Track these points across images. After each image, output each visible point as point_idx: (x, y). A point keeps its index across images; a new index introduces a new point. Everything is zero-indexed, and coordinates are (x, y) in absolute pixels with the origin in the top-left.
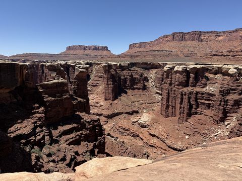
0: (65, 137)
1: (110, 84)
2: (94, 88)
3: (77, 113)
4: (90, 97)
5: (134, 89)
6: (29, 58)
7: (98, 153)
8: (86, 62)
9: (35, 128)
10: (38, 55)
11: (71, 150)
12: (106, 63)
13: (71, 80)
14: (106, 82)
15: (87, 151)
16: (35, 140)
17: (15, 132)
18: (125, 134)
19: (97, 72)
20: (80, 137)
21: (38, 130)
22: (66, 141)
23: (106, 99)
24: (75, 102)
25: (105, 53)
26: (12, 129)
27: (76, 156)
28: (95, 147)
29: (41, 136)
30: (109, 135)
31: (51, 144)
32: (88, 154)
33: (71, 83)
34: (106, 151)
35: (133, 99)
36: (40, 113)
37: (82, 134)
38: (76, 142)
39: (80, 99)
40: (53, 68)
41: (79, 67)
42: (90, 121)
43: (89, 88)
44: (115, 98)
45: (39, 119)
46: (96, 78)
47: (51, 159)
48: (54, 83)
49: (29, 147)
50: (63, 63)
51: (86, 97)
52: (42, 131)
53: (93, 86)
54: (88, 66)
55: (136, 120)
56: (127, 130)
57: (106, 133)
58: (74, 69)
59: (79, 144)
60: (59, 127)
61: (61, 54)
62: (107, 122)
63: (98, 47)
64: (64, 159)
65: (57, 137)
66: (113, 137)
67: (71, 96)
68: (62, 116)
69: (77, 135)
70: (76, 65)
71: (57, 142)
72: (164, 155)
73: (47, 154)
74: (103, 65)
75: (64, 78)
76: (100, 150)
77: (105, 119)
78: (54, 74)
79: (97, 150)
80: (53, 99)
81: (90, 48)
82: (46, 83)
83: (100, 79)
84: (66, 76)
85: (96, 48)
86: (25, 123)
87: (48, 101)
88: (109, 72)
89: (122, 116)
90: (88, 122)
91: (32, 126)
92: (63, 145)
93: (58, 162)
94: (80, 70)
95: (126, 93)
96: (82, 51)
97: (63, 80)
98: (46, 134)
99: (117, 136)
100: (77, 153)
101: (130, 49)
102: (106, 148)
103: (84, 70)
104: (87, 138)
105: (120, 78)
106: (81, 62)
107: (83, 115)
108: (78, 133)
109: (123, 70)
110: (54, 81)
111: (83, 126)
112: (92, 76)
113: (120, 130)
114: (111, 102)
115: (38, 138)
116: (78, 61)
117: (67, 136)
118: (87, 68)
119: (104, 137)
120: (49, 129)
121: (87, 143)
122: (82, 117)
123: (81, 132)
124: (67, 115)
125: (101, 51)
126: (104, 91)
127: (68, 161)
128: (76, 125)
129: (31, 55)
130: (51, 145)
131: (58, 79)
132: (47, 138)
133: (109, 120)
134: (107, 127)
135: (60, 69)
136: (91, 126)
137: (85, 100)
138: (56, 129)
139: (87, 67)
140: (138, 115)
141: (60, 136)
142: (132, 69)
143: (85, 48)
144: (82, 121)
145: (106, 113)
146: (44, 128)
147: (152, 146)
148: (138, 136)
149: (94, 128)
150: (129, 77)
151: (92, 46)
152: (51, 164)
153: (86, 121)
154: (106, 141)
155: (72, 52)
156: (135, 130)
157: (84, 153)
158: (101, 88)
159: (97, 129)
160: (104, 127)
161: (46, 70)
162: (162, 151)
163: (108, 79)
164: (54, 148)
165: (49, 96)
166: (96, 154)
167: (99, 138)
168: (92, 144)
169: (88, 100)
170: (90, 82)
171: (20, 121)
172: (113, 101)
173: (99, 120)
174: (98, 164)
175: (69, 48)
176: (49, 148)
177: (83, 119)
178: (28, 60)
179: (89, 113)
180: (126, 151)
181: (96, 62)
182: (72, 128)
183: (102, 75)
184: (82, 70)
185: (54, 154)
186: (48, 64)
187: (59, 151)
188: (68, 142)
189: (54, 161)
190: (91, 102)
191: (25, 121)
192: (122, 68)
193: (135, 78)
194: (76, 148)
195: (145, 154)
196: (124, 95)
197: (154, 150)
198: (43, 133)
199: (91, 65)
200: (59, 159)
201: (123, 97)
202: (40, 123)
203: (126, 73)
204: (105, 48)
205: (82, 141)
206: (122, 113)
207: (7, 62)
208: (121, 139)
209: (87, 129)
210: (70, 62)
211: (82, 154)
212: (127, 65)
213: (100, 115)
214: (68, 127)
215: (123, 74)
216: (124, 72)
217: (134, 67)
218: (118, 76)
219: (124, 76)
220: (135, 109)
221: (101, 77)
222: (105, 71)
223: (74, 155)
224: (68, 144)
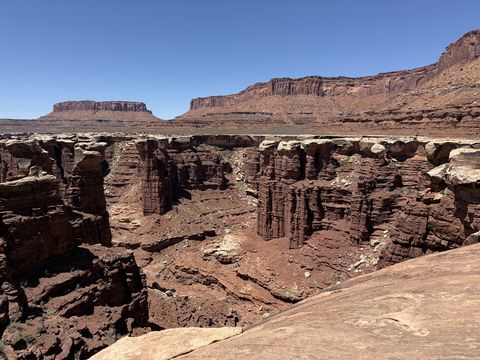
0: (56, 301)
1: (155, 180)
2: (119, 190)
3: (83, 246)
4: (112, 210)
5: (204, 188)
7: (134, 325)
8: (99, 135)
11: (72, 326)
12: (143, 137)
13: (66, 175)
14: (145, 178)
15: (109, 326)
18: (189, 281)
19: (125, 155)
20: (91, 296)
22: (61, 308)
23: (146, 213)
24: (76, 223)
25: (139, 116)
27: (85, 339)
28: (125, 314)
30: (155, 286)
31: (22, 320)
32: (112, 330)
33: (65, 181)
34: (151, 320)
35: (203, 207)
37: (95, 290)
38: (84, 309)
39: (87, 216)
40: (21, 151)
41: (83, 147)
42: (111, 260)
43: (107, 192)
44: (166, 208)
46: (123, 170)
47: (24, 352)
48: (26, 184)
50: (47, 138)
51: (100, 208)
53: (116, 186)
54: (104, 144)
55: (210, 250)
56: (194, 273)
57: (149, 283)
58: (73, 151)
59: (90, 312)
60: (41, 280)
61: (42, 120)
62: (151, 259)
63: (126, 105)
64: (55, 350)
65: (38, 303)
66: (164, 290)
67: (68, 209)
68: (47, 256)
69: (85, 294)
70: (77, 142)
71: (38, 312)
72: (267, 315)
73: (14, 342)
74: (136, 141)
75: (50, 172)
76: (137, 318)
77: (146, 254)
78: (26, 164)
79: (130, 321)
80: (26, 218)
81: (107, 106)
82: (7, 183)
83: (131, 171)
84: (54, 167)
85: (120, 107)
87: (13, 224)
88: (151, 155)
89: (182, 245)
90: (109, 263)
92: (53, 317)
93: (42, 357)
94: (86, 152)
95: (189, 197)
96: (91, 112)
97: (48, 177)
98: (10, 298)
99: (172, 287)
100: (86, 333)
101: (191, 108)
102: (150, 314)
103: (96, 153)
104: (107, 299)
105: (174, 167)
106: (87, 135)
107: (96, 249)
108: (87, 289)
109: (180, 150)
110: (26, 179)
111: (98, 273)
112: (114, 166)
113: (179, 273)
114: (157, 216)
116: (80, 134)
117: (62, 298)
118: (101, 149)
119: (146, 293)
120: (17, 287)
121: (107, 308)
122: (95, 254)
123: (92, 286)
124: (60, 252)
125: (131, 113)
126: (141, 195)
127: (65, 352)
128: (81, 272)
130: (23, 322)
131: (36, 174)
132: (13, 307)
133: (155, 256)
134: (150, 272)
135: (39, 153)
136: (116, 270)
137: (99, 217)
138: (35, 284)
139: (101, 147)
140: (215, 239)
141: (45, 299)
142: (199, 148)
143: (96, 107)
144: (94, 262)
145: (146, 240)
146: (4, 286)
147: (244, 299)
148: (216, 281)
149: (122, 273)
150: (193, 164)
151: (111, 103)
153: (104, 263)
154: (149, 299)
155: (66, 115)
156: (209, 270)
157: (103, 330)
158: (134, 190)
159: (129, 277)
160: (145, 271)
161: (6, 156)
162: (263, 306)
163: (149, 171)
164: (32, 327)
165: (16, 212)
166: (129, 329)
167: (133, 295)
168: (120, 309)
169: (106, 216)
170: (109, 178)
172: (161, 214)
173: (132, 256)
175: (59, 108)
176: (19, 329)
177: (97, 257)
179: (110, 245)
180: (193, 314)
181: (122, 134)
182: (73, 278)
183: (136, 161)
184: (91, 152)
185: (32, 341)
186: (10, 142)
187: (45, 332)
188: (64, 311)
189: (32, 357)
190: (113, 220)
192: (178, 146)
193: (206, 166)
194: (83, 322)
195: (232, 317)
196: (186, 201)
197: (249, 305)
198: (4, 295)
199: (110, 141)
200: (44, 351)
201: (184, 206)
203: (186, 157)
204: (141, 107)
205: (97, 304)
206: (182, 239)
208: (182, 292)
209: (106, 279)
210: (62, 137)
211: (98, 333)
212: (188, 140)
213: (135, 246)
214: (62, 278)
215: (180, 160)
216: (184, 155)
217: (203, 145)
218: (172, 163)
219: (183, 163)
220: (209, 228)
221: (134, 167)
222: (143, 154)
223: (79, 338)
224: (64, 316)
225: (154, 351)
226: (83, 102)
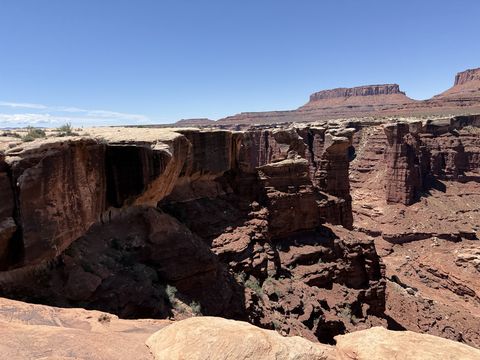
0: (302, 269)
1: (402, 168)
2: (364, 176)
3: (326, 225)
4: (354, 194)
5: (465, 180)
6: (246, 121)
7: (369, 312)
8: (348, 121)
9: (252, 243)
10: (260, 116)
11: (313, 295)
12: (394, 121)
13: (316, 159)
14: (392, 164)
15: (345, 305)
16: (251, 264)
17: (222, 245)
18: (436, 285)
19: (372, 141)
20: (331, 273)
21: (257, 247)
22: (305, 276)
23: (389, 201)
24: (322, 203)
25: (392, 98)
26: (218, 241)
27: (323, 310)
28: (362, 298)
29: (262, 259)
30: (394, 279)
31: (277, 277)
32: (347, 310)
33: (315, 164)
34: (387, 312)
35: (461, 203)
36: (260, 218)
37: (335, 267)
38: (324, 283)
39: (331, 198)
40: (284, 138)
41: (333, 133)
42: (352, 243)
43: (351, 176)
44: (413, 199)
45: (259, 229)
46: (369, 155)
47: (276, 304)
48: (285, 165)
49: (241, 276)
50: (303, 126)
51: (344, 192)
52: (263, 250)
53: (361, 171)
54: (352, 129)
55: (467, 256)
56: (442, 276)
57: (389, 274)
58: (323, 137)
59: (329, 287)
60: (291, 247)
61: (300, 110)
62: (392, 251)
63: (377, 88)
64: (299, 311)
65: (288, 266)
66: (405, 286)
67: (315, 190)
68: (296, 228)
69: (326, 269)
70: (327, 128)
71: (288, 275)
73: (270, 293)
74: (385, 126)
75: (303, 157)
76: (373, 307)
77: (388, 245)
78: (285, 149)
79: (366, 307)
80: (283, 194)
81: (358, 92)
82: (272, 164)
83: (377, 156)
84: (307, 151)
85: (371, 91)
86: (237, 233)
87: (274, 198)
88: (400, 140)
89: (430, 243)
90: (349, 246)
91: (247, 240)
92: (298, 283)
93: (288, 313)
94: (335, 138)
95: (443, 189)
96: (342, 99)
97: (302, 160)
98: (269, 257)
99: (414, 285)
100: (324, 304)
101: (456, 83)
102: (387, 307)
103: (344, 138)
104: (345, 278)
105: (426, 153)
106: (337, 121)
107: (337, 229)
108: (327, 265)
109: (435, 136)
110: (286, 162)
111: (337, 253)
112: (360, 151)
113: (423, 272)
114: (402, 207)
115: (257, 261)
116: (331, 121)
117: (307, 267)
118: (349, 135)
119: (384, 284)
120: (274, 249)
121: (344, 287)
122: (337, 234)
123: (333, 264)
124: (307, 227)
125: (382, 96)
126: (385, 182)
127: (307, 316)
128: (324, 249)
129: (248, 115)
130: (277, 279)
131: (293, 158)
132: (271, 264)
133: (396, 247)
134: (392, 263)
135: (296, 139)
136: (355, 254)
137: (342, 200)
138: (287, 250)
139: (350, 132)
140: (475, 243)
141: (294, 265)
142: (462, 132)
143: (347, 93)
144: (336, 241)
145: (389, 230)
146: (266, 246)
148: (472, 294)
149: (361, 259)
150: (451, 151)
151: (362, 88)
152: (277, 314)
153: (344, 244)
154: (387, 291)
155: (320, 104)
156: (463, 278)
157: (340, 307)
158: (379, 176)
159: (368, 263)
160: (384, 261)
161: (272, 142)
163: (396, 157)
164: (281, 287)
165: (276, 189)
166: (365, 314)
167: (371, 282)
168: (357, 292)
169: (349, 199)
170: (354, 163)
171: (229, 229)
172: (407, 205)
173: (372, 243)
174: (385, 342)
175: (315, 98)
176: (274, 284)
177: (338, 238)
178: (244, 126)
179: (351, 228)
180: (438, 322)
181: (371, 119)
182: (317, 252)
183: (383, 147)
184: (339, 138)
185: (283, 297)
186: (275, 130)
187: (292, 293)
188: (307, 279)
189: (281, 310)
190: (355, 205)
191: (236, 230)
192: (434, 130)
193: (471, 154)
194: (323, 294)
196: (438, 193)
198: (265, 254)
199: (358, 126)
200: (291, 309)
201: (435, 199)
202: (260, 235)
203: (444, 142)
204: (394, 89)
205: (335, 281)
206: (430, 236)
207: (215, 130)
208: (425, 293)
209: (346, 260)
210: (315, 125)
211: (335, 308)
212: (449, 122)
213: (376, 234)
214: (308, 250)
215: (435, 145)
216: (440, 140)
217: (469, 127)
218: (424, 150)
219: (439, 149)
220: (468, 229)
221: (381, 153)
222: (391, 140)
223: (318, 308)
224: (307, 283)
225: (414, 353)
226: (336, 90)
